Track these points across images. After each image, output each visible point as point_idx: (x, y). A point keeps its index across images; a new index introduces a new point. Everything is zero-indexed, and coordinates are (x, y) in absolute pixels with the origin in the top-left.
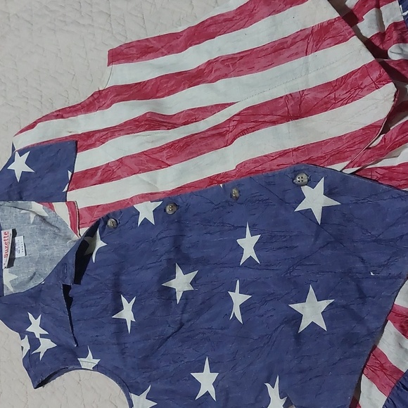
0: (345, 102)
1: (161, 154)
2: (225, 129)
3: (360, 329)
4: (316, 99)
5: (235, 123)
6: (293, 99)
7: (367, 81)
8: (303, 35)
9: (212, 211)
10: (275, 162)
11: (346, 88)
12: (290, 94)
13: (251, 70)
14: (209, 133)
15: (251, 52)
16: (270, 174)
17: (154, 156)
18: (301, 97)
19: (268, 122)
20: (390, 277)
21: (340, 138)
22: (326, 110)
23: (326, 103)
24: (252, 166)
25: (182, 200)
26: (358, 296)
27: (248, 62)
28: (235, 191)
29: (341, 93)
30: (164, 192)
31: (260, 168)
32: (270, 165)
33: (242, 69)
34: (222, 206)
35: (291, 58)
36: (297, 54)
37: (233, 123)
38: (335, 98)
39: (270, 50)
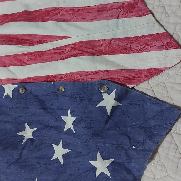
0: (137, 51)
1: (24, 57)
2: (62, 51)
4: (118, 45)
5: (70, 49)
6: (105, 43)
8: (117, 6)
9: (46, 96)
10: (89, 76)
12: (104, 40)
13: (84, 19)
16: (86, 83)
17: (19, 58)
18: (110, 42)
19: (89, 53)
21: (130, 71)
22: (124, 53)
23: (124, 49)
24: (76, 76)
25: (29, 86)
26: (126, 159)
27: (82, 14)
28: (61, 88)
30: (20, 79)
31: (80, 78)
32: (86, 78)
33: (78, 18)
34: (52, 95)
35: (107, 18)
36: (112, 16)
37: (68, 49)
38: (130, 48)
39: (95, 10)
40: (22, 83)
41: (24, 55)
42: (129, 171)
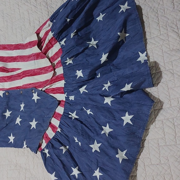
2: (20, 75)
3: (42, 129)
7: (49, 70)
9: (16, 96)
11: (44, 70)
13: (24, 61)
14: (16, 75)
15: (25, 56)
16: (28, 89)
17: (4, 78)
20: (48, 117)
23: (39, 73)
24: (25, 86)
26: (43, 121)
28: (21, 92)
29: (43, 71)
34: (19, 95)
35: (32, 60)
37: (22, 74)
39: (28, 57)
40: (7, 90)
41: (5, 77)
42: (42, 127)
